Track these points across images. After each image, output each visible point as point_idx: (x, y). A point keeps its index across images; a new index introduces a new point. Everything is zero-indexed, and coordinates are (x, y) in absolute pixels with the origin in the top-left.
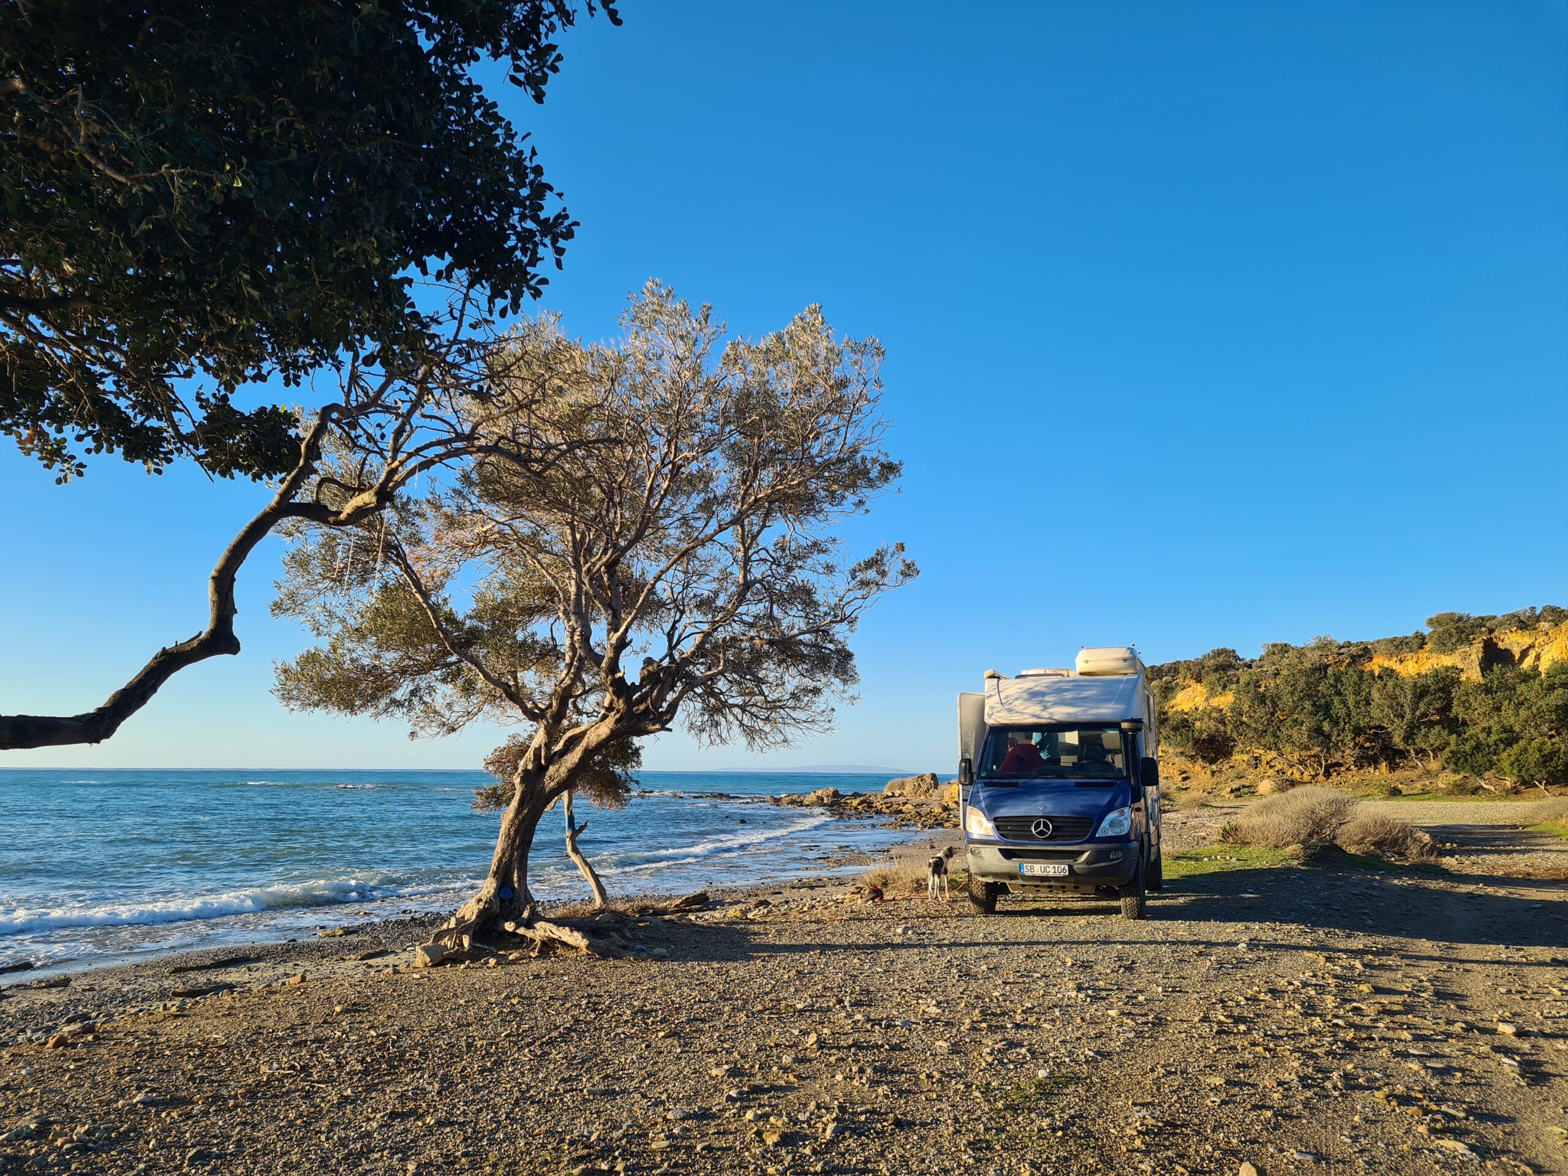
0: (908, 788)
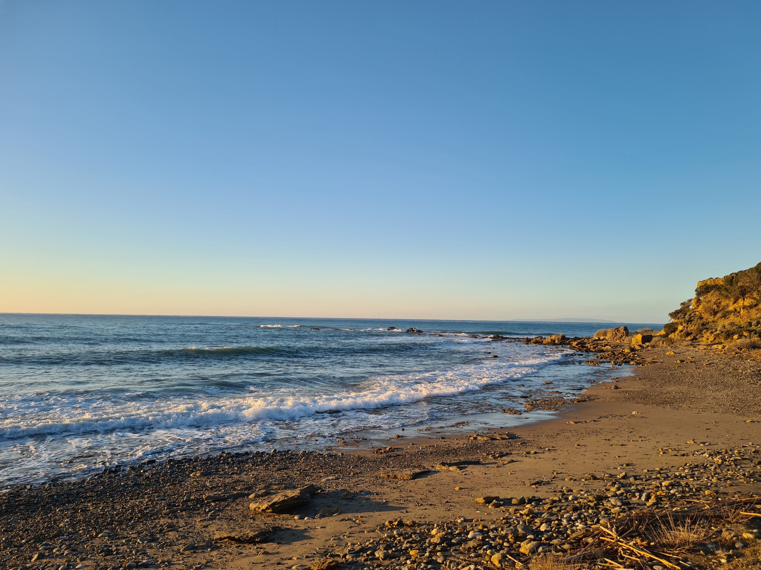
0: (609, 335)
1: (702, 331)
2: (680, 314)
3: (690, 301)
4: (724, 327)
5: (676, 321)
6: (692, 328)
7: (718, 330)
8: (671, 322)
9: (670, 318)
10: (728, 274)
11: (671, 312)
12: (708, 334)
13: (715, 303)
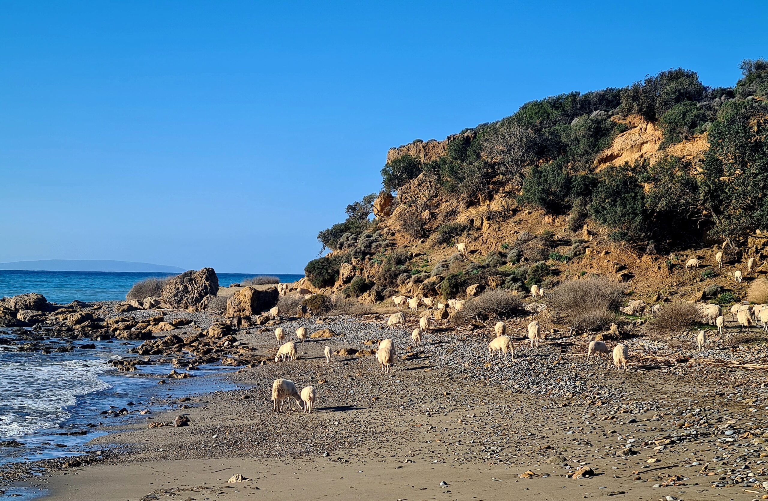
0: (166, 294)
1: (396, 275)
2: (345, 235)
3: (369, 200)
4: (446, 265)
5: (336, 252)
6: (373, 271)
7: (433, 273)
8: (324, 255)
9: (321, 244)
10: (457, 132)
11: (324, 230)
12: (410, 285)
13: (427, 206)
